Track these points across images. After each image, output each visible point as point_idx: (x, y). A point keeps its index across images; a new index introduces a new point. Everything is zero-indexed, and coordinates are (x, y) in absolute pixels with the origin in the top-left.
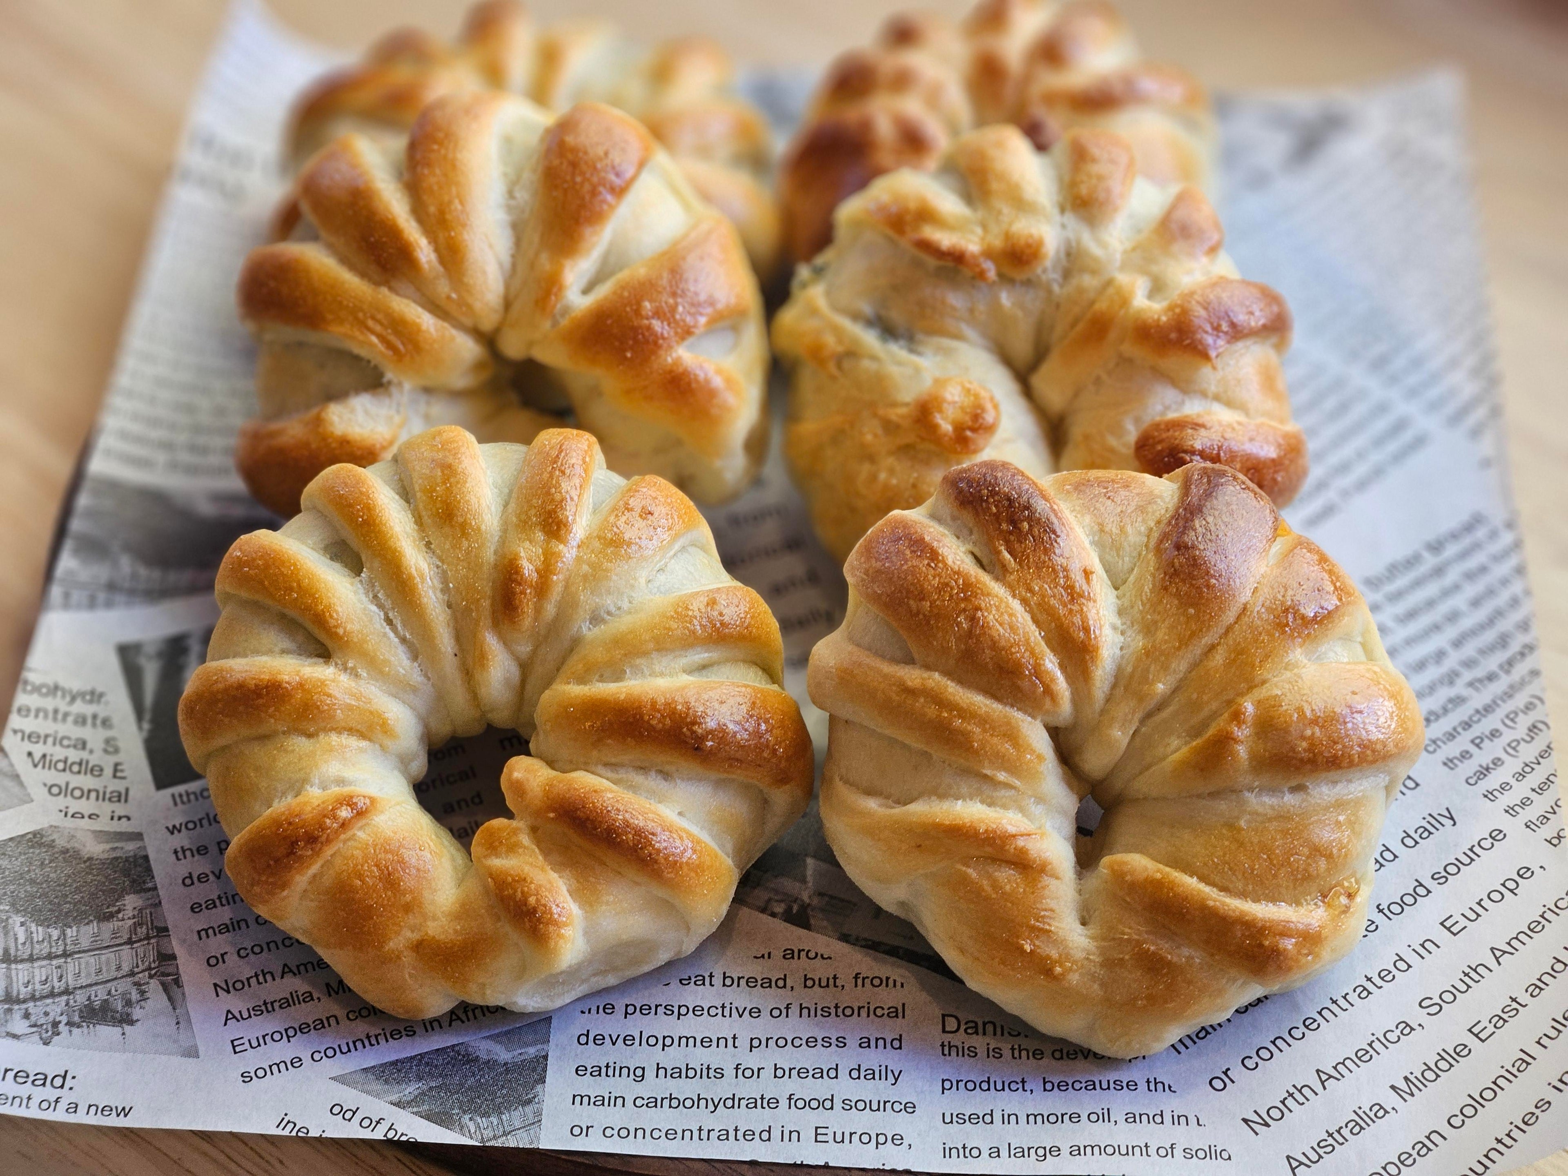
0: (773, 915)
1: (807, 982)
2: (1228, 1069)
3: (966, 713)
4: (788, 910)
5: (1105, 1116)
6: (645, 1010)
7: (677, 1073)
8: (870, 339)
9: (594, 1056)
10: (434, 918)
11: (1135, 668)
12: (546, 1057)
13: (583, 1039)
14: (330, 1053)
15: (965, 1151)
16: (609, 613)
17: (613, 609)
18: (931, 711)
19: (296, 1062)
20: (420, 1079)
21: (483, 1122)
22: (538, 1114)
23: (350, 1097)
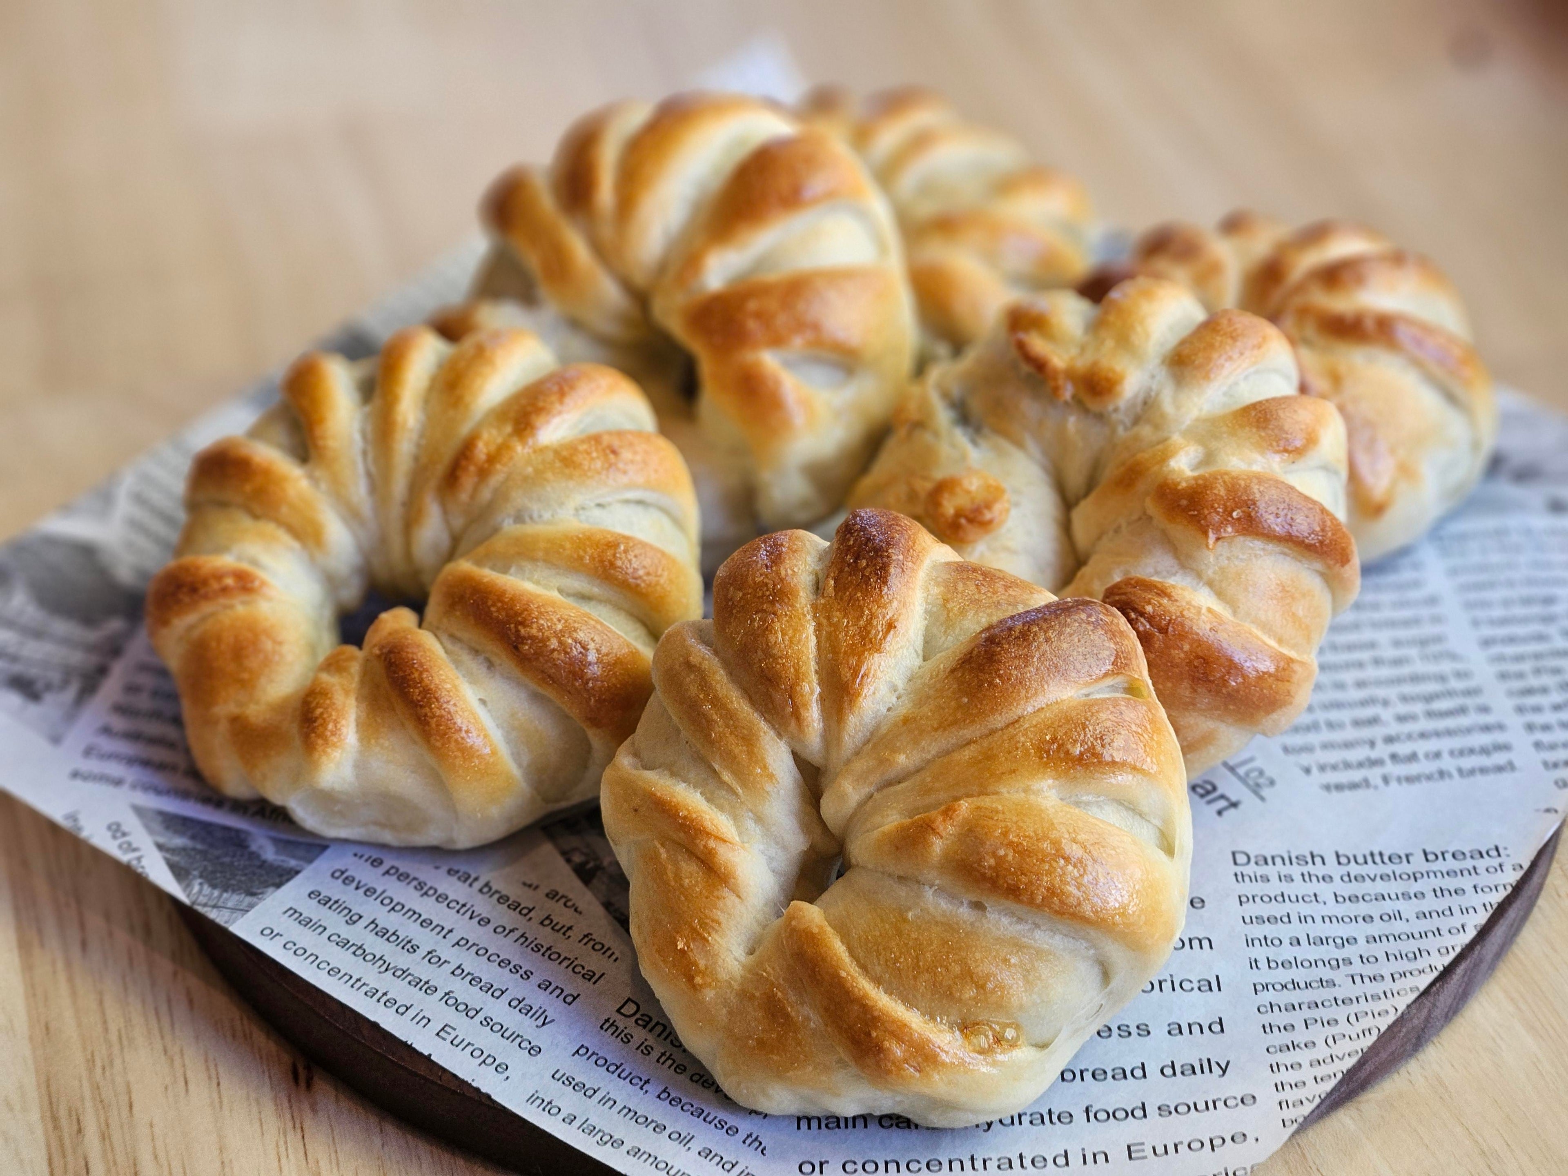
0: (568, 861)
1: (547, 921)
2: (827, 1162)
3: (717, 702)
4: (583, 865)
5: (684, 1140)
6: (403, 877)
7: (383, 933)
8: (943, 416)
9: (335, 890)
10: (257, 703)
11: (889, 731)
12: (297, 872)
13: (337, 874)
14: (147, 788)
15: (548, 1107)
16: (531, 518)
17: (535, 516)
18: (693, 690)
19: (118, 782)
20: (193, 837)
21: (207, 889)
22: (251, 906)
23: (133, 824)
